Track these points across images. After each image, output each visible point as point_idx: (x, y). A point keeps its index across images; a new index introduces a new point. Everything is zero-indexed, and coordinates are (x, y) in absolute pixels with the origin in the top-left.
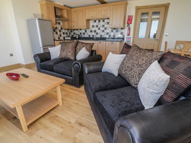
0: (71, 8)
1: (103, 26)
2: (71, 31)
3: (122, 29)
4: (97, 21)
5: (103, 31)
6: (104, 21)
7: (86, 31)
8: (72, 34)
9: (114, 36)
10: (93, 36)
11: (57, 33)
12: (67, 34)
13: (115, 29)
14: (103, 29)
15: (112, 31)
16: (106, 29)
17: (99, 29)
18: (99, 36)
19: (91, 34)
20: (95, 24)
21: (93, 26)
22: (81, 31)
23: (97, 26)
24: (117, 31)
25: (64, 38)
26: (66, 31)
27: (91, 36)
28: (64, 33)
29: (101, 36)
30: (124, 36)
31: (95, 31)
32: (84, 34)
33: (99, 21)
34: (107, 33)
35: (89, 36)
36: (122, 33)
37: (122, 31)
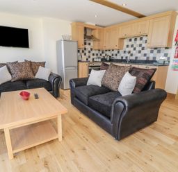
0: (104, 27)
1: (140, 45)
2: (103, 53)
3: (167, 48)
4: (133, 39)
5: (140, 52)
6: (141, 39)
7: (118, 52)
8: (104, 55)
9: (154, 58)
10: (126, 57)
11: (85, 54)
12: (97, 55)
13: (156, 48)
14: (140, 48)
15: (152, 52)
16: (143, 49)
17: (135, 49)
18: (133, 58)
19: (124, 56)
20: (130, 43)
21: (128, 46)
22: (113, 52)
23: (132, 46)
24: (159, 52)
25: (93, 59)
26: (97, 52)
27: (124, 58)
28: (93, 55)
29: (136, 57)
30: (169, 58)
31: (129, 52)
32: (116, 55)
33: (136, 39)
34: (145, 55)
35: (122, 57)
36: (166, 55)
37: (166, 51)
